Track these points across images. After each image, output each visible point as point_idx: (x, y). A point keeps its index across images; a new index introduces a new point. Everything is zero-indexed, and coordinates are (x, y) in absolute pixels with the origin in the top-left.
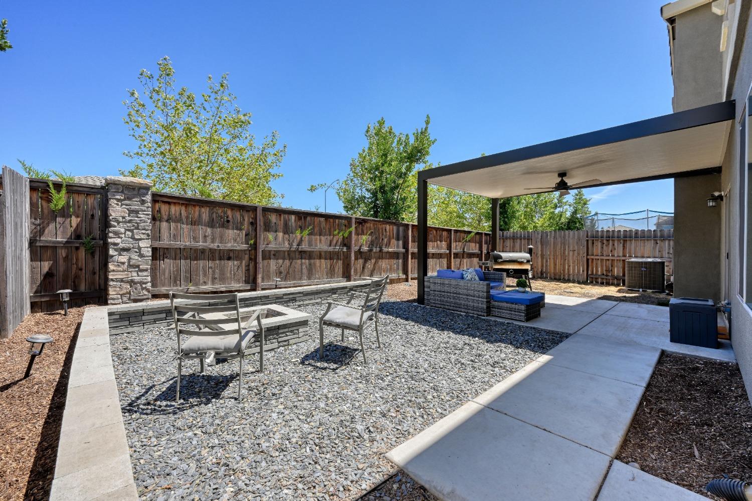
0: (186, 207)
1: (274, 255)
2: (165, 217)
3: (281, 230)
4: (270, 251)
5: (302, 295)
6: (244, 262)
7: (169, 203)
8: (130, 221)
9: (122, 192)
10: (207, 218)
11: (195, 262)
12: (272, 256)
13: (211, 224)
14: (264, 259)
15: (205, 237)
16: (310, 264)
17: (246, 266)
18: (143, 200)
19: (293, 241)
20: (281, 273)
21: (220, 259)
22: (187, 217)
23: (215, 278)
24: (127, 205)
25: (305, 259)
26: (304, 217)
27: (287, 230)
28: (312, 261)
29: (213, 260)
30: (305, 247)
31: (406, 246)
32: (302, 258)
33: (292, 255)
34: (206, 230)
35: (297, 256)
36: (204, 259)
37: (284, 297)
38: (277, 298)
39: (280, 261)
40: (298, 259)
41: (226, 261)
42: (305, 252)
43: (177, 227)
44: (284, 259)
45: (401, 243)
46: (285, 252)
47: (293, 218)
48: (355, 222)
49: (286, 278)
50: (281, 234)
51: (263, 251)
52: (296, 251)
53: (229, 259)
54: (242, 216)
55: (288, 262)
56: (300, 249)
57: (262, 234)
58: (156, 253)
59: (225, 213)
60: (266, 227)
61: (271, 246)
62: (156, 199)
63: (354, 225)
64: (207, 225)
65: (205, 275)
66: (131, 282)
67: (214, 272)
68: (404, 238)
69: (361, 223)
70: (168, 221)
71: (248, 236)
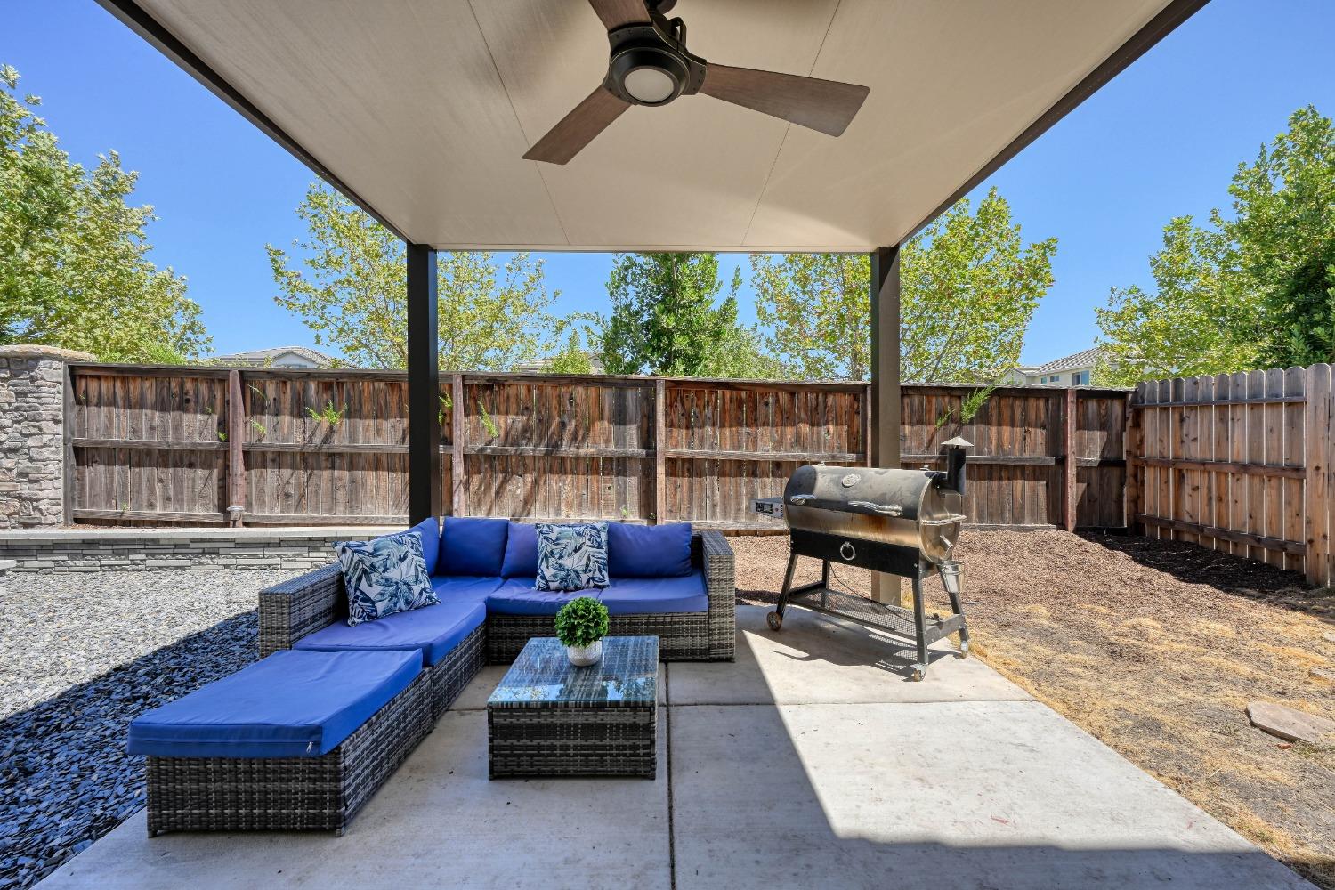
0: (122, 382)
1: (273, 461)
2: (94, 400)
3: (287, 411)
4: (264, 454)
5: (232, 545)
6: (216, 471)
7: (99, 378)
8: (17, 409)
9: (8, 368)
10: (154, 398)
11: (137, 470)
12: (269, 463)
13: (162, 406)
14: (248, 466)
15: (152, 428)
16: (353, 481)
17: (219, 480)
18: (32, 377)
19: (313, 434)
20: (287, 495)
21: (176, 466)
22: (127, 399)
23: (169, 499)
24: (14, 386)
25: (341, 469)
26: (338, 383)
27: (300, 411)
28: (359, 474)
29: (166, 466)
30: (340, 442)
31: (648, 440)
32: (333, 468)
33: (310, 461)
34: (153, 418)
35: (324, 464)
36: (150, 466)
37: (192, 545)
38: (176, 546)
39: (287, 472)
40: (326, 468)
41: (186, 470)
42: (341, 455)
43: (110, 413)
44: (294, 467)
45: (632, 432)
46: (294, 454)
47: (313, 386)
48: (464, 385)
49: (299, 506)
50: (287, 419)
51: (246, 454)
52: (316, 454)
53: (191, 466)
54: (211, 391)
55: (302, 475)
56: (325, 449)
57: (241, 419)
58: (82, 455)
59: (182, 386)
60: (257, 407)
61: (265, 442)
62: (76, 372)
63: (459, 394)
64: (153, 407)
65: (152, 491)
66: (19, 497)
67: (165, 487)
68: (645, 420)
69: (486, 388)
70: (99, 405)
71: (223, 425)
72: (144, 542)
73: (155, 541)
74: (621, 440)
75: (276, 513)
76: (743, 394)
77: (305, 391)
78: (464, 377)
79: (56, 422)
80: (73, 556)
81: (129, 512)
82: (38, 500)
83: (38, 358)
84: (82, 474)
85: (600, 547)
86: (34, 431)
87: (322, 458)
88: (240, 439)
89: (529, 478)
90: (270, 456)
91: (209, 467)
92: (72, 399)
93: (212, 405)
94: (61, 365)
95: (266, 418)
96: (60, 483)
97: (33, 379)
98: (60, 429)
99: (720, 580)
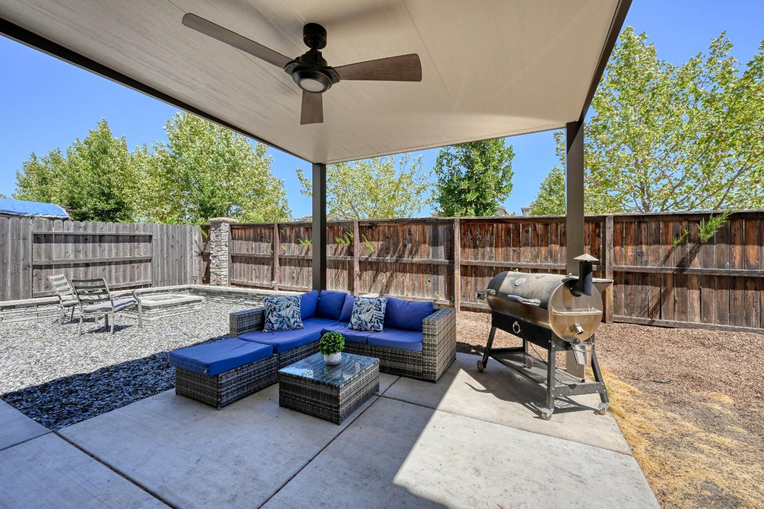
0: (244, 230)
1: (289, 262)
2: (237, 238)
3: (293, 241)
4: (286, 259)
6: (270, 266)
7: (238, 229)
8: (216, 241)
10: (253, 236)
11: (248, 265)
12: (287, 263)
13: (255, 240)
14: (280, 265)
15: (252, 249)
17: (271, 270)
19: (302, 251)
20: (293, 277)
21: (259, 264)
22: (245, 237)
23: (256, 277)
25: (311, 266)
27: (297, 241)
29: (256, 264)
30: (310, 255)
31: (450, 255)
32: (309, 266)
33: (301, 263)
34: (252, 245)
35: (305, 264)
36: (252, 263)
39: (293, 267)
41: (262, 266)
42: (311, 260)
43: (241, 243)
44: (295, 266)
45: (441, 249)
46: (295, 259)
47: (302, 229)
48: (359, 227)
49: (297, 283)
50: (293, 244)
51: (280, 259)
52: (303, 259)
53: (263, 264)
54: (269, 233)
55: (298, 269)
56: (305, 258)
57: (278, 245)
58: (234, 258)
59: (261, 231)
60: (284, 239)
61: (286, 254)
62: (233, 227)
63: (357, 231)
64: (253, 241)
65: (252, 274)
66: (216, 274)
67: (256, 273)
68: (449, 242)
69: (370, 227)
70: (238, 240)
71: (273, 247)
72: (243, 293)
73: (247, 294)
74: (435, 255)
75: (289, 285)
76: (511, 226)
77: (299, 231)
78: (359, 223)
79: (226, 246)
80: (226, 297)
81: (245, 281)
82: (221, 275)
83: (221, 222)
84: (233, 266)
85: (380, 310)
86: (220, 249)
87: (305, 262)
88: (278, 253)
89: (388, 274)
90: (287, 260)
91: (268, 265)
92: (231, 238)
93: (270, 239)
94: (227, 224)
95: (286, 244)
96: (227, 269)
97: (220, 230)
98: (227, 248)
99: (428, 335)
